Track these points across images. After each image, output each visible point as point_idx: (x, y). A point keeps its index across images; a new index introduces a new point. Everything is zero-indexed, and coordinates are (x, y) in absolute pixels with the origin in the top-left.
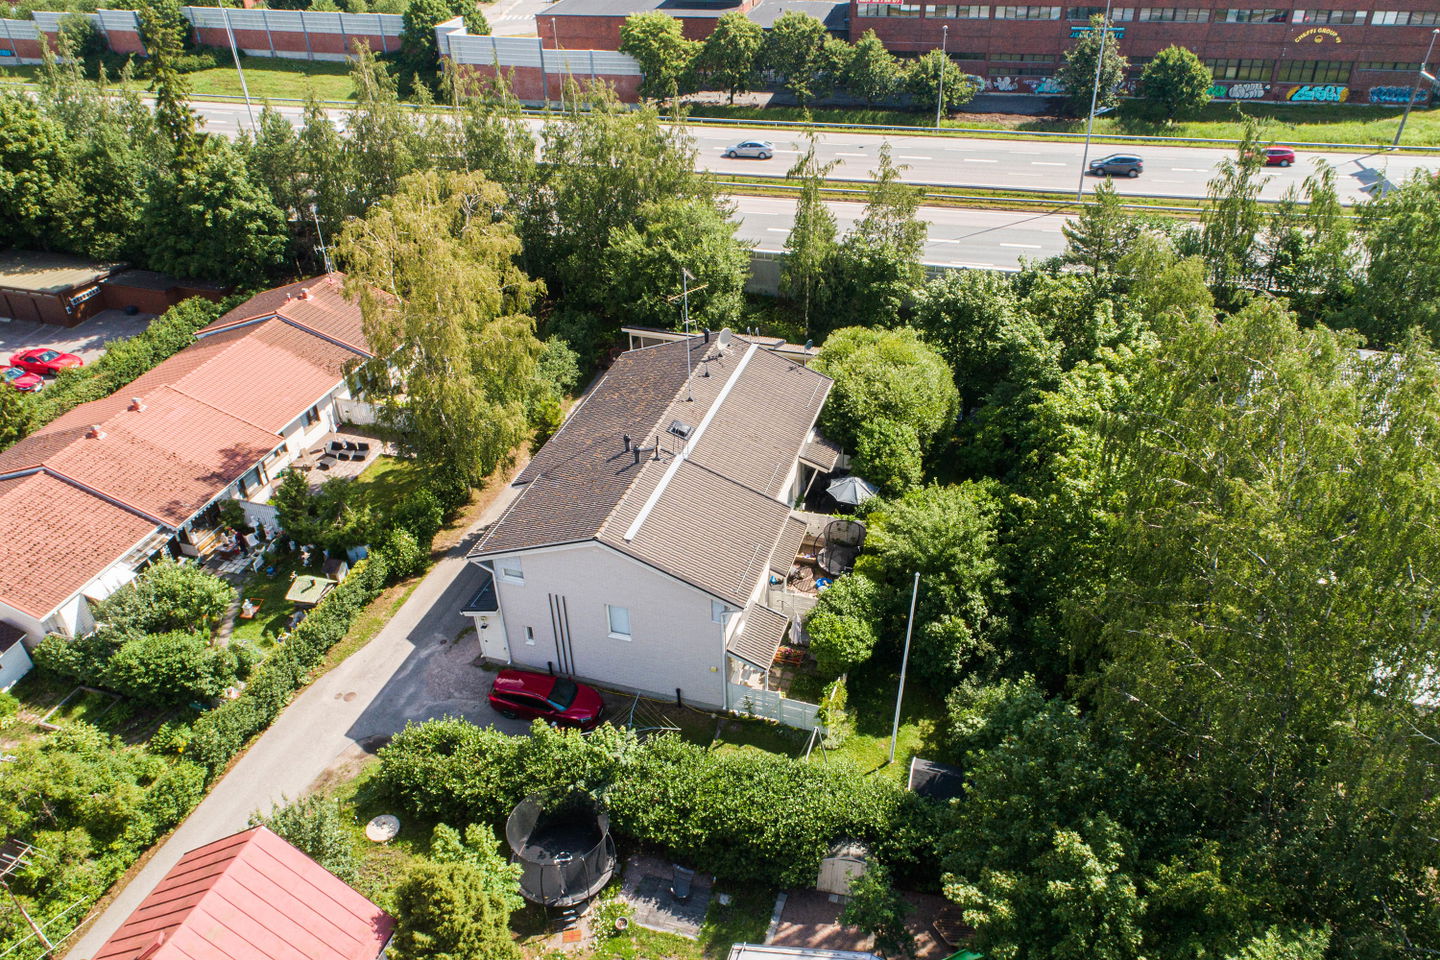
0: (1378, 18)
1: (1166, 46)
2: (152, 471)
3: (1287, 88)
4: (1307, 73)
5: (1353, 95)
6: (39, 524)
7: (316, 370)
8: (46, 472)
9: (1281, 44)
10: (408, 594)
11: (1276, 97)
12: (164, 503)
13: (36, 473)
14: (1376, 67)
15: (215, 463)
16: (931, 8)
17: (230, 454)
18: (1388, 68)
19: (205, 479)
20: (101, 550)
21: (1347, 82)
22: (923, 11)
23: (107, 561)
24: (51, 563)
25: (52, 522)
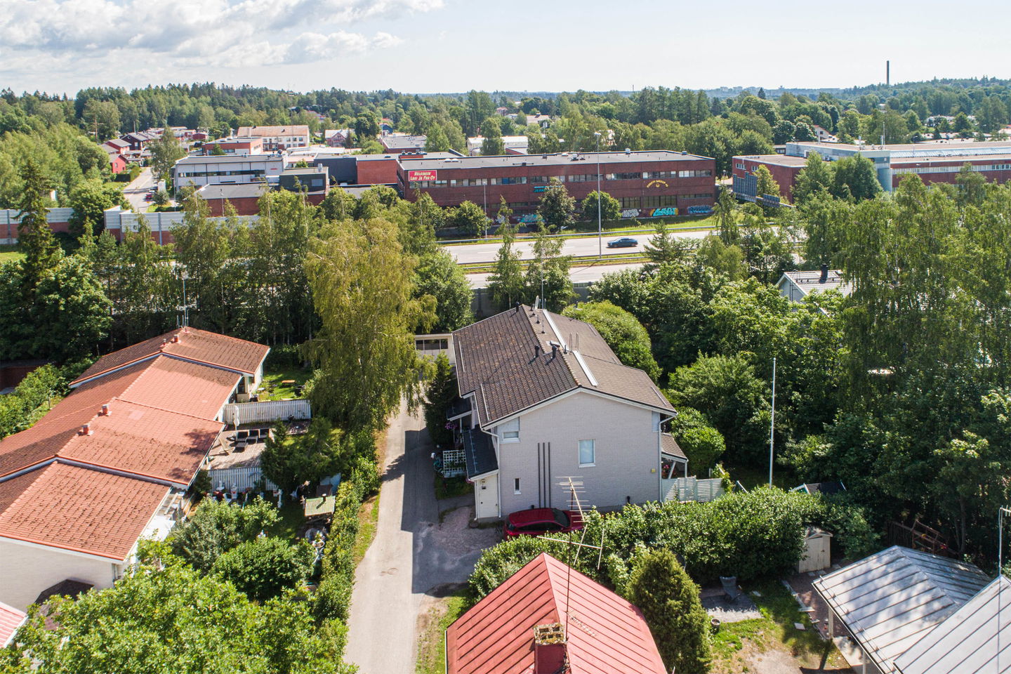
0: (681, 174)
1: (591, 191)
2: (144, 451)
3: (650, 210)
4: (657, 202)
5: (681, 212)
6: (76, 497)
7: (212, 384)
8: (59, 462)
9: (641, 189)
10: (377, 506)
11: (645, 215)
12: (169, 469)
13: (51, 463)
14: (687, 197)
15: (188, 443)
16: (453, 182)
17: (195, 435)
18: (692, 197)
19: (187, 453)
20: (139, 507)
21: (676, 205)
22: (449, 183)
23: (148, 515)
24: (105, 522)
25: (87, 493)
